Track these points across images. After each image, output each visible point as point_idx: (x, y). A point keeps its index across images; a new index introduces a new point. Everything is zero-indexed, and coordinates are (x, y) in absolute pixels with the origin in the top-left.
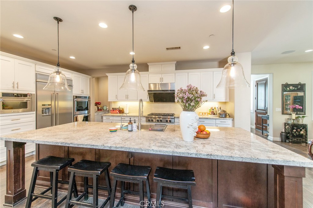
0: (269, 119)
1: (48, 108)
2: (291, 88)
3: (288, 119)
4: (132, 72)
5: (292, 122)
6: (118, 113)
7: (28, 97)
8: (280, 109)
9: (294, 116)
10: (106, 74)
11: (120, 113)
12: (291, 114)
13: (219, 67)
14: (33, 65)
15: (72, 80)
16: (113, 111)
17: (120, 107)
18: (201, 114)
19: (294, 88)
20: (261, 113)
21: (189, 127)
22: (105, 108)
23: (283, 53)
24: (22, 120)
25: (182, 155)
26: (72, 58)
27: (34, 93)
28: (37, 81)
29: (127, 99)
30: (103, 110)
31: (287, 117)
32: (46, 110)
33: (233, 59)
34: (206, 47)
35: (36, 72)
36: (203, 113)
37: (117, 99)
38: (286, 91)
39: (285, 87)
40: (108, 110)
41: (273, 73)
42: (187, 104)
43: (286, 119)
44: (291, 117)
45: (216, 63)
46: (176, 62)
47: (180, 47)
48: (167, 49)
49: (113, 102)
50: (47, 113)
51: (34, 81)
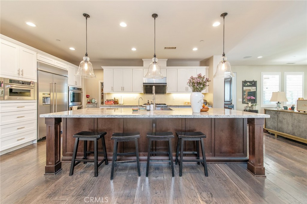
0: (234, 108)
1: (47, 98)
2: (248, 84)
3: (246, 107)
4: (154, 64)
5: (249, 109)
6: (113, 104)
7: (31, 85)
8: (241, 100)
9: (250, 104)
10: (102, 67)
11: (114, 104)
12: (248, 103)
13: (200, 66)
14: (35, 53)
15: (67, 71)
16: (108, 102)
17: (116, 99)
18: (187, 103)
19: (250, 84)
20: (227, 105)
21: (198, 102)
22: (93, 101)
23: (244, 58)
24: (26, 108)
25: (200, 117)
26: (72, 49)
27: (36, 81)
28: (39, 69)
29: (122, 91)
30: (92, 103)
31: (245, 105)
32: (45, 99)
33: (224, 59)
34: (195, 49)
35: (38, 61)
36: (188, 103)
37: (113, 91)
38: (245, 86)
39: (245, 83)
40: (96, 103)
41: (237, 73)
42: (198, 87)
43: (245, 107)
44: (248, 105)
45: (198, 63)
46: (167, 60)
47: (175, 48)
48: (165, 48)
49: (108, 93)
50: (45, 103)
51: (36, 69)
